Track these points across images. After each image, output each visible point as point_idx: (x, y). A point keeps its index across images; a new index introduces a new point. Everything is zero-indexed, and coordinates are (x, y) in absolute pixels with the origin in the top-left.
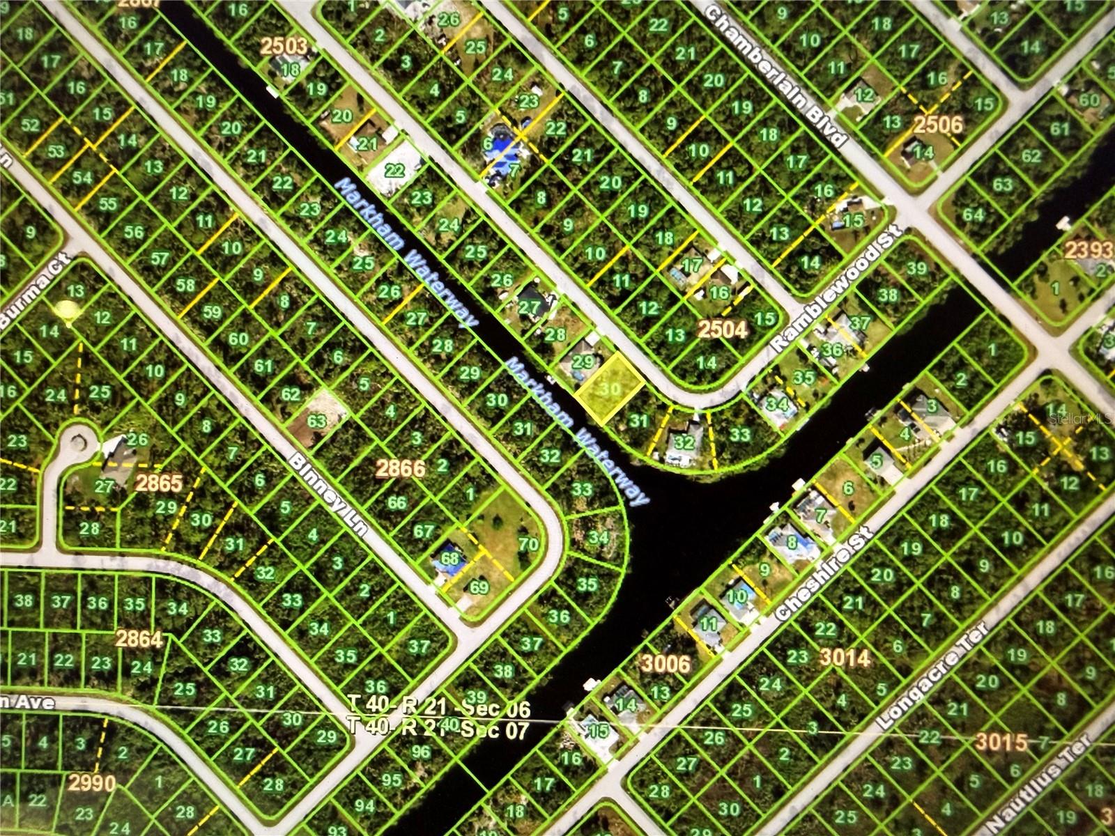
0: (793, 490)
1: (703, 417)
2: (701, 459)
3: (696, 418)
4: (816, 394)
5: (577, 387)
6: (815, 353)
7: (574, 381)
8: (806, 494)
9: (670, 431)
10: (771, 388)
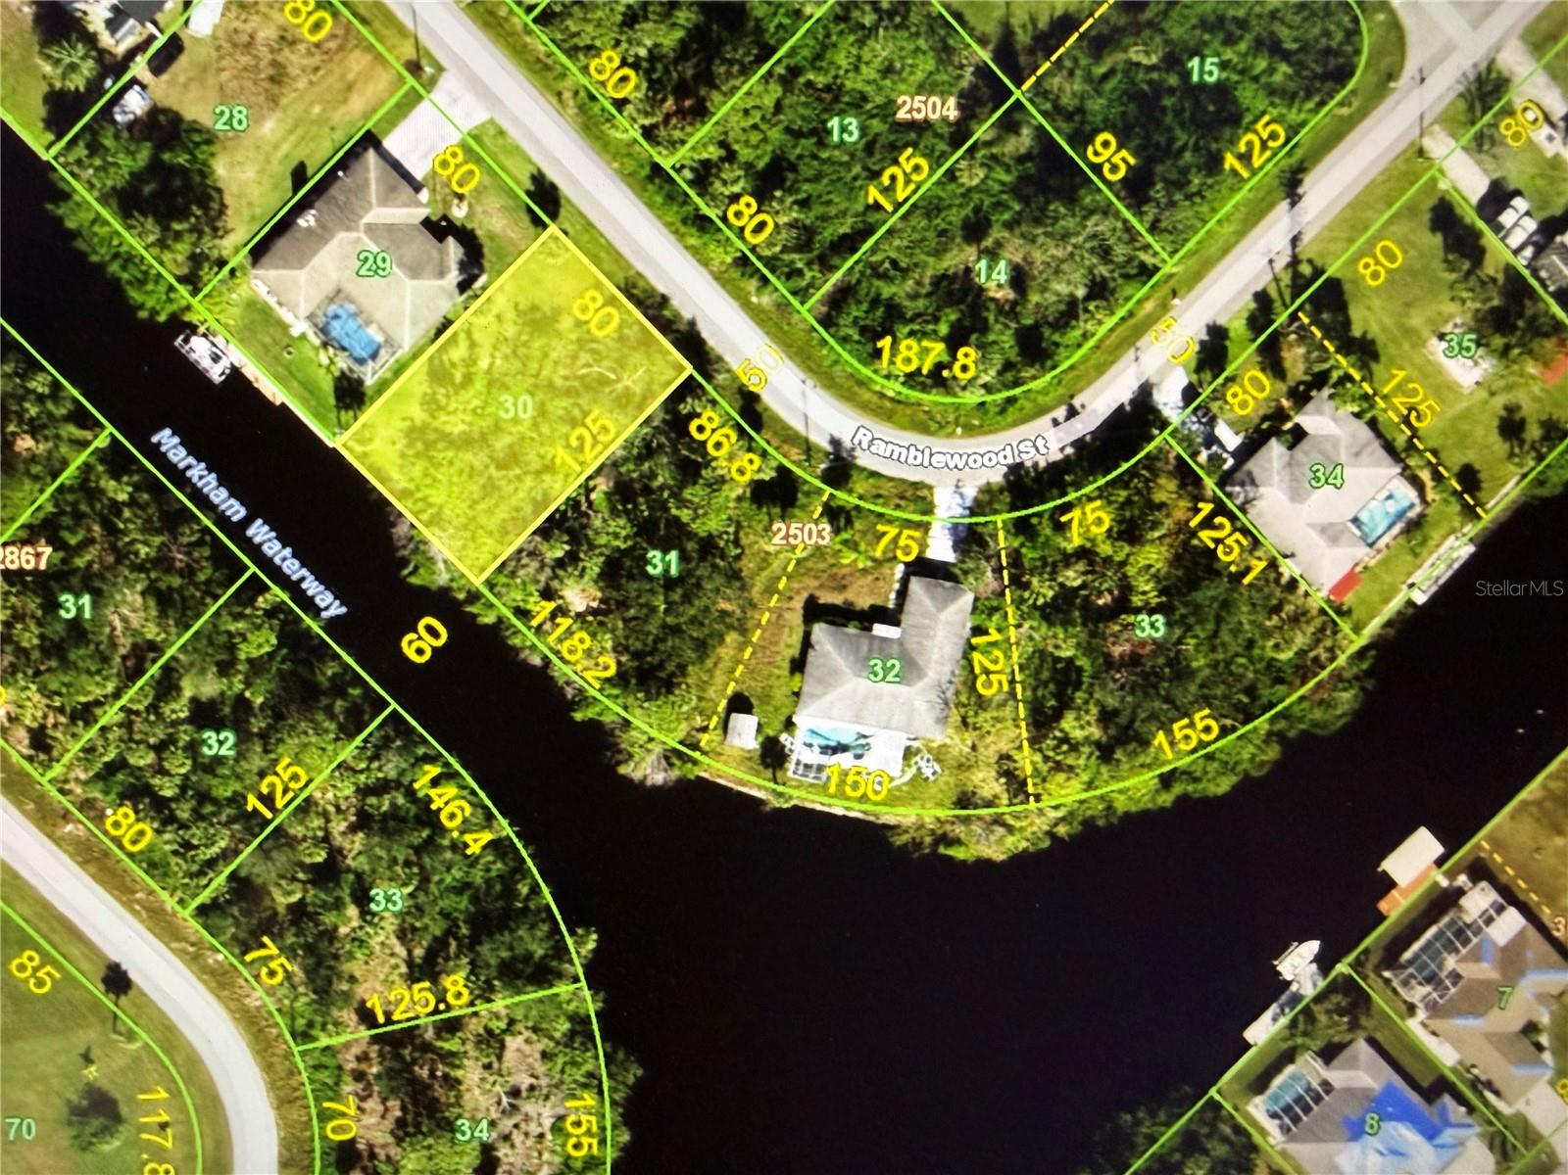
0: (1388, 884)
1: (970, 540)
2: (959, 744)
3: (941, 549)
4: (1511, 427)
5: (350, 394)
6: (1520, 221)
7: (325, 367)
8: (1442, 902)
9: (814, 611)
10: (1301, 397)
